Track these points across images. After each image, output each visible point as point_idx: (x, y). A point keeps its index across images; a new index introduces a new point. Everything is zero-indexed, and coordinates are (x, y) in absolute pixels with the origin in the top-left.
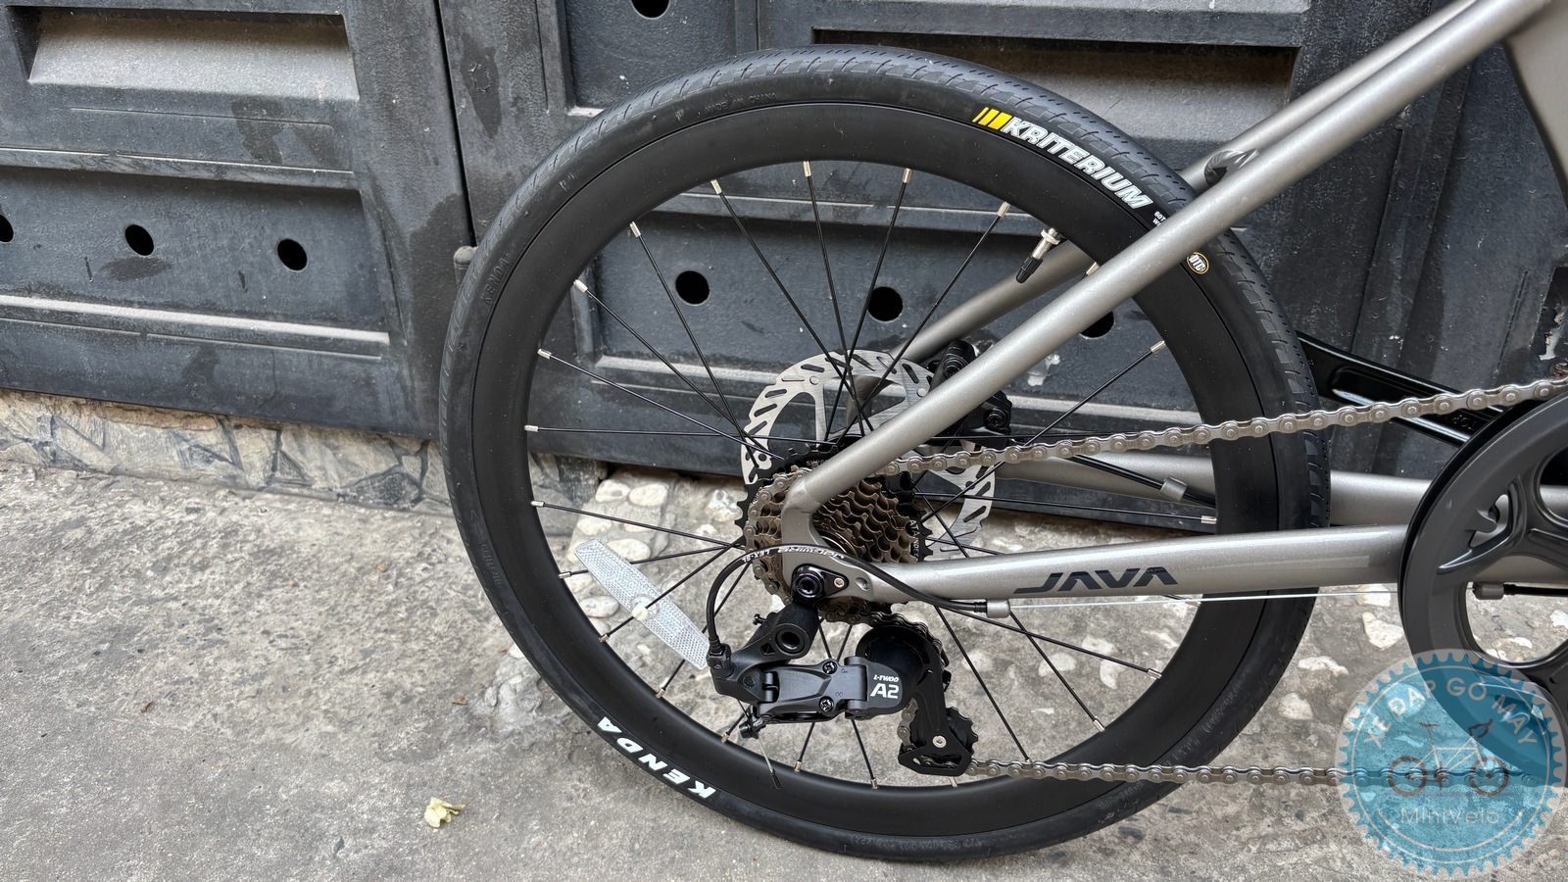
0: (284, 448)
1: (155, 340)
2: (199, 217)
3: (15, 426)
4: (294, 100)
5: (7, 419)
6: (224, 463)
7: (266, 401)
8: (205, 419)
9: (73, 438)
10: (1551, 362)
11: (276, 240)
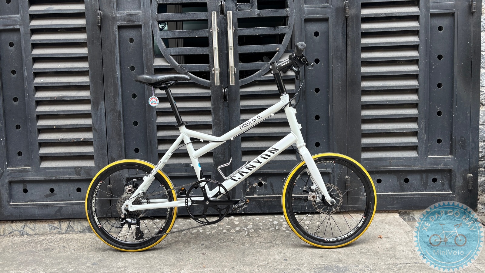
0: (71, 224)
1: (52, 207)
2: (64, 186)
3: (16, 228)
4: (85, 167)
5: (15, 227)
6: (58, 229)
7: (70, 215)
8: (56, 221)
9: (28, 229)
10: (249, 186)
11: (77, 188)
